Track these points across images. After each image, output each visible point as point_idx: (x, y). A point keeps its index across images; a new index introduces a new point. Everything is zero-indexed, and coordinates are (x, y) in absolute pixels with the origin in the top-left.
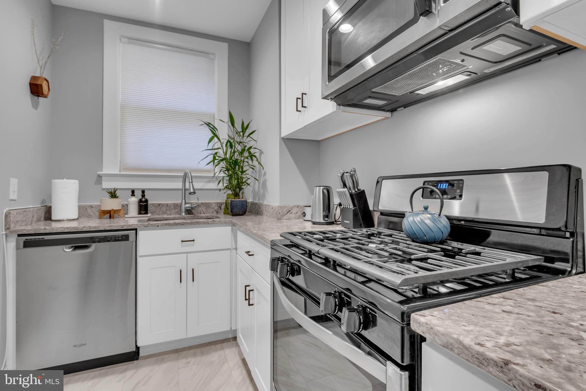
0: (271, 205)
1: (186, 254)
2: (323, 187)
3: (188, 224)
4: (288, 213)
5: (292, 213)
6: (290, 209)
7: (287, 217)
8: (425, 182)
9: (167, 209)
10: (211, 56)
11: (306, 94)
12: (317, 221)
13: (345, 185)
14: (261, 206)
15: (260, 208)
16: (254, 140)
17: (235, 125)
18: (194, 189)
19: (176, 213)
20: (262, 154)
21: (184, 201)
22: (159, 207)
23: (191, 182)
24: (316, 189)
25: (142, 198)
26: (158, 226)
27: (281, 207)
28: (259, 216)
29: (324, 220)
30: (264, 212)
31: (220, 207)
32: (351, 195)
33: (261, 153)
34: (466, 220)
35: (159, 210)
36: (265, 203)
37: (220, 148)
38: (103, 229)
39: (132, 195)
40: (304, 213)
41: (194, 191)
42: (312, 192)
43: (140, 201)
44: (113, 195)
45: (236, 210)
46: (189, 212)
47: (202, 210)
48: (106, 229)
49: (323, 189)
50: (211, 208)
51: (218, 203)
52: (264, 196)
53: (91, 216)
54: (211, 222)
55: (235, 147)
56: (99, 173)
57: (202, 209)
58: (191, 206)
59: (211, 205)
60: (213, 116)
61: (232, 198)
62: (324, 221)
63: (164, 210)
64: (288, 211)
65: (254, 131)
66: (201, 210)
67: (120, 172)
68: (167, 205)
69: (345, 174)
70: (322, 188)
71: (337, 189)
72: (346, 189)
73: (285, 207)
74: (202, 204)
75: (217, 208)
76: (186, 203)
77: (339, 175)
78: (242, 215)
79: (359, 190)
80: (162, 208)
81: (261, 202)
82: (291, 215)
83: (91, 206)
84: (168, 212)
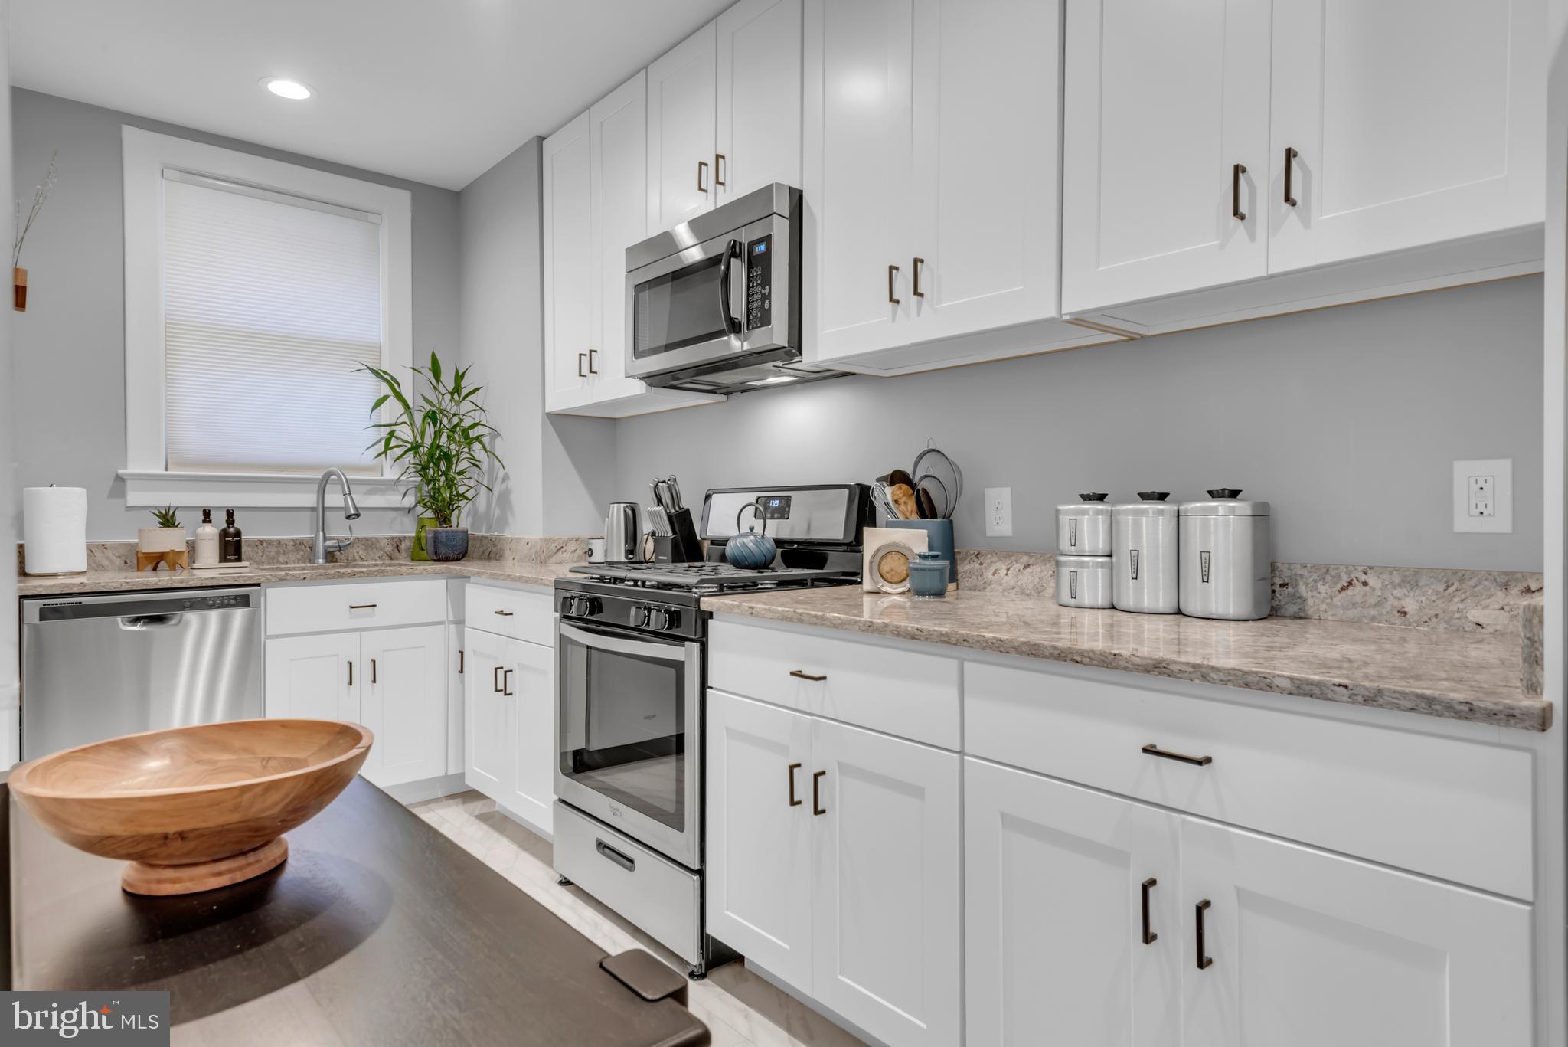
0: (523, 539)
1: (358, 633)
2: (625, 505)
3: (362, 575)
4: (558, 551)
5: (565, 551)
6: (563, 545)
7: (556, 558)
8: (759, 498)
9: (278, 553)
10: (372, 218)
11: (596, 351)
12: (615, 560)
13: (660, 502)
14: (497, 541)
15: (495, 546)
16: (481, 409)
17: (442, 379)
18: (356, 508)
19: (299, 560)
20: (496, 438)
21: (321, 532)
22: (260, 547)
23: (347, 492)
24: (613, 507)
25: (229, 527)
26: (304, 578)
27: (546, 541)
28: (493, 563)
29: (626, 557)
30: (507, 553)
31: (397, 547)
32: (669, 516)
33: (495, 434)
34: (799, 543)
35: (261, 554)
36: (507, 534)
37: (406, 423)
38: (198, 585)
39: (204, 521)
40: (590, 549)
41: (356, 513)
42: (604, 513)
43: (224, 534)
44: (167, 520)
45: (443, 551)
46: (330, 556)
47: (358, 553)
48: (204, 585)
49: (625, 508)
50: (376, 549)
51: (393, 538)
52: (503, 522)
53: (103, 567)
54: (408, 571)
55: (441, 423)
56: (121, 471)
57: (357, 551)
58: (337, 544)
59: (378, 541)
60: (378, 350)
61: (431, 528)
62: (627, 561)
63: (273, 553)
64: (558, 547)
65: (477, 389)
66: (356, 554)
67: (167, 470)
68: (279, 542)
69: (660, 484)
70: (622, 505)
71: (648, 508)
72: (661, 508)
73: (554, 541)
74: (357, 541)
75: (390, 550)
76: (325, 540)
77: (650, 486)
78: (458, 560)
79: (680, 509)
80: (266, 549)
81: (496, 533)
82: (564, 555)
83: (103, 545)
84: (281, 559)
